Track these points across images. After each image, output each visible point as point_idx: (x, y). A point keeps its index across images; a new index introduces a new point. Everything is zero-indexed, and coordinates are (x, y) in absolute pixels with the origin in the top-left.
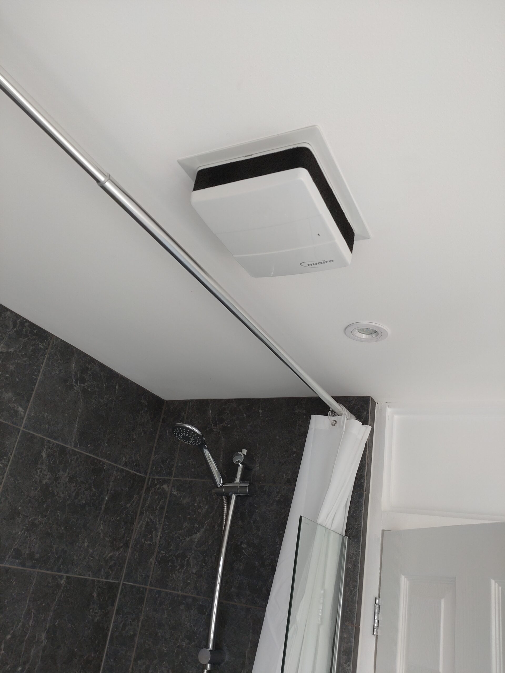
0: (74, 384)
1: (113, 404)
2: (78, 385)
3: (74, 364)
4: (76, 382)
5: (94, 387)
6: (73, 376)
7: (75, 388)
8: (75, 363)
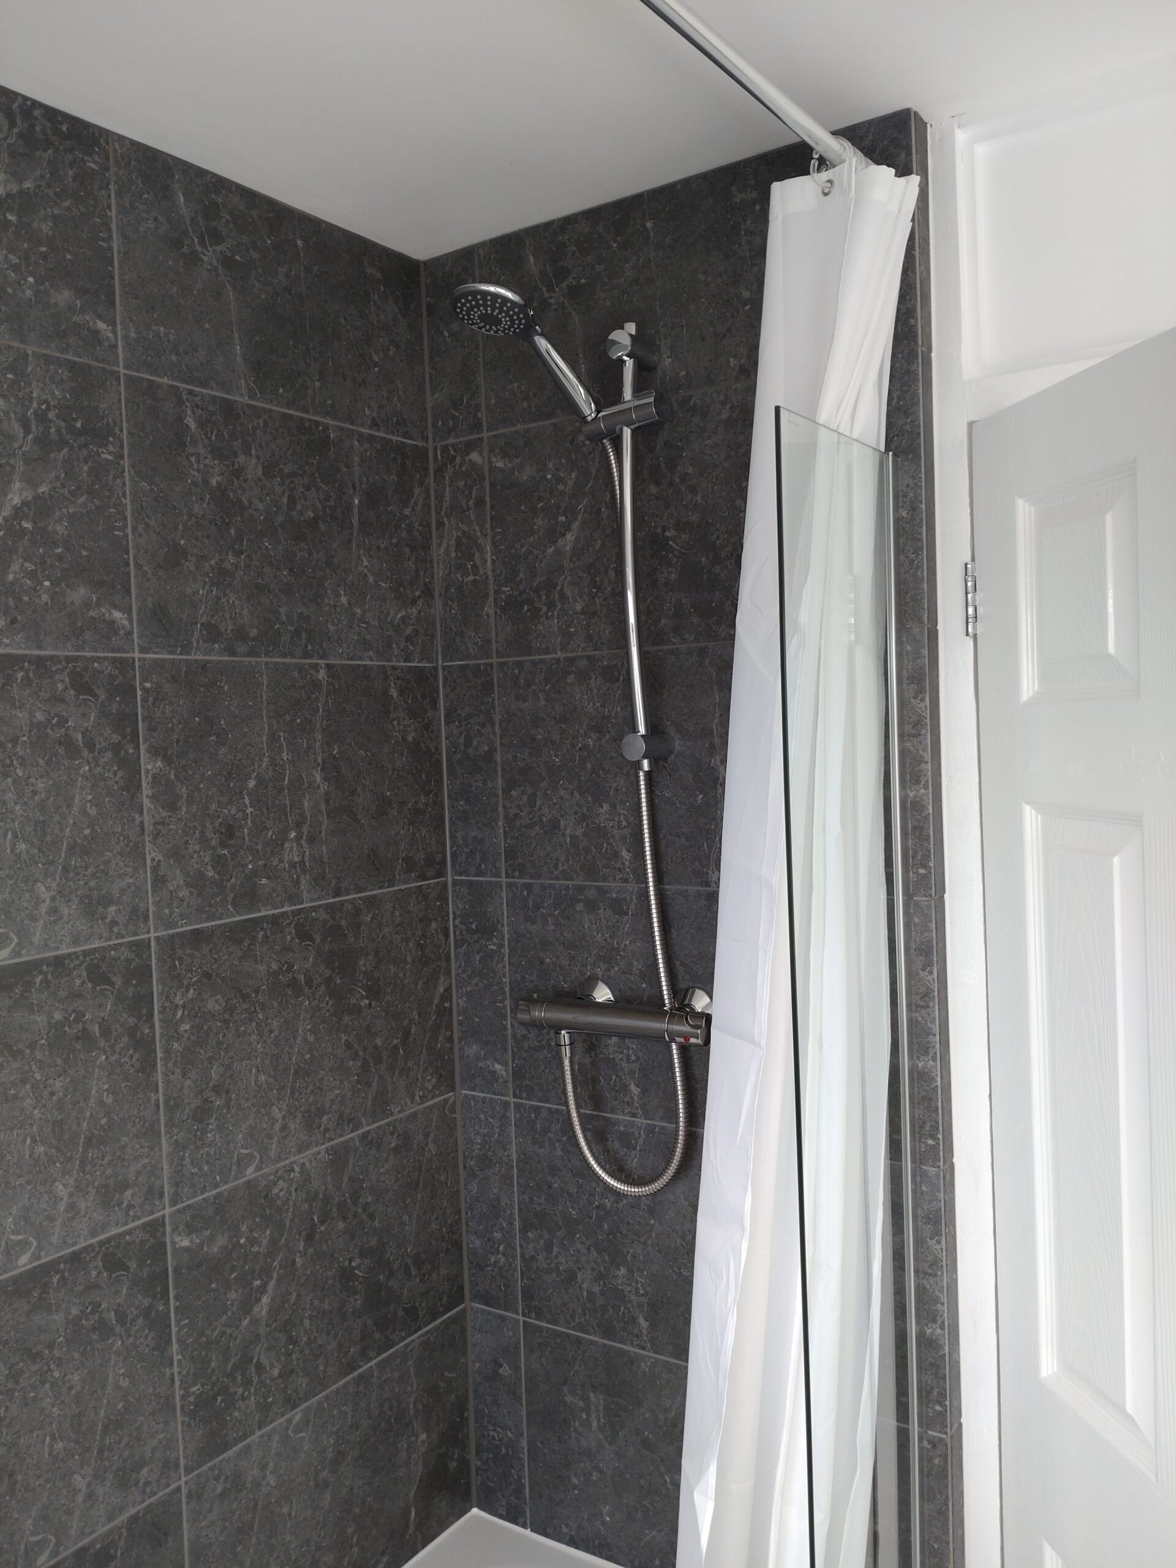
0: (199, 248)
1: (304, 287)
2: (208, 251)
3: (182, 199)
4: (203, 244)
5: (247, 250)
6: (190, 229)
7: (206, 259)
8: (183, 195)
